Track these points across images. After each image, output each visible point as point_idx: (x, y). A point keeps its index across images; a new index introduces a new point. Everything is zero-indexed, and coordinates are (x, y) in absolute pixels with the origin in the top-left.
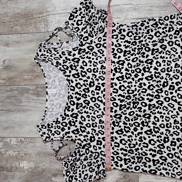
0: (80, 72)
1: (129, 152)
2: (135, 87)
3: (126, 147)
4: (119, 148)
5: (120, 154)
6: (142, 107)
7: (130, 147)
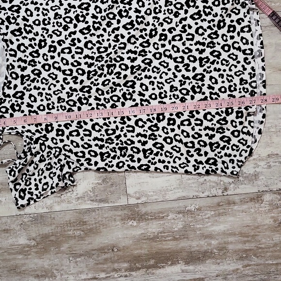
0: (23, 27)
1: (106, 142)
2: (109, 42)
3: (101, 135)
4: (91, 138)
5: (93, 146)
6: (121, 71)
7: (108, 135)
